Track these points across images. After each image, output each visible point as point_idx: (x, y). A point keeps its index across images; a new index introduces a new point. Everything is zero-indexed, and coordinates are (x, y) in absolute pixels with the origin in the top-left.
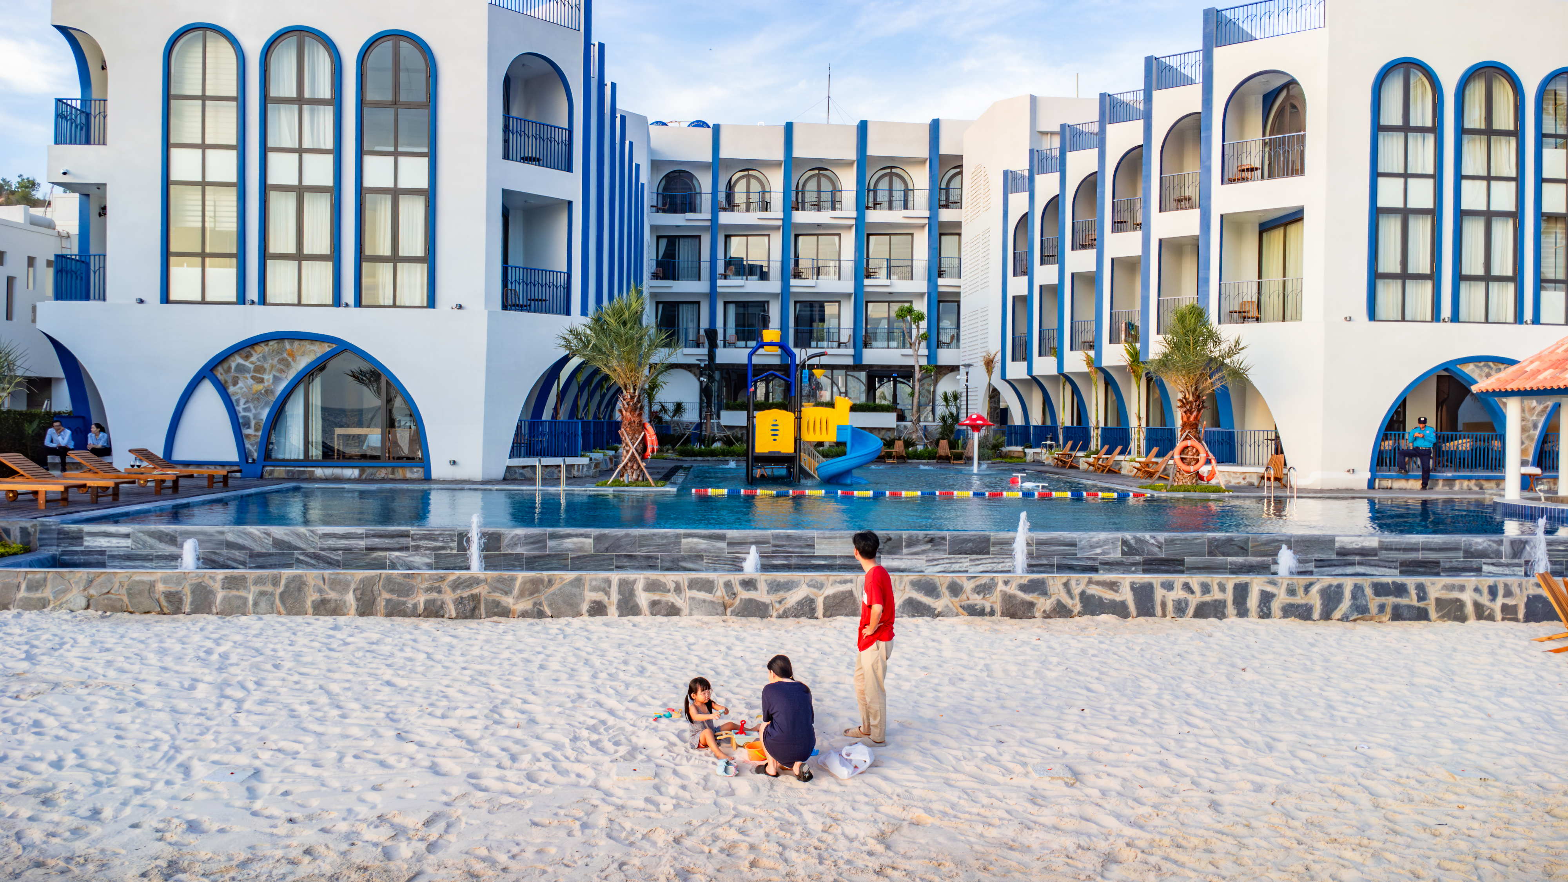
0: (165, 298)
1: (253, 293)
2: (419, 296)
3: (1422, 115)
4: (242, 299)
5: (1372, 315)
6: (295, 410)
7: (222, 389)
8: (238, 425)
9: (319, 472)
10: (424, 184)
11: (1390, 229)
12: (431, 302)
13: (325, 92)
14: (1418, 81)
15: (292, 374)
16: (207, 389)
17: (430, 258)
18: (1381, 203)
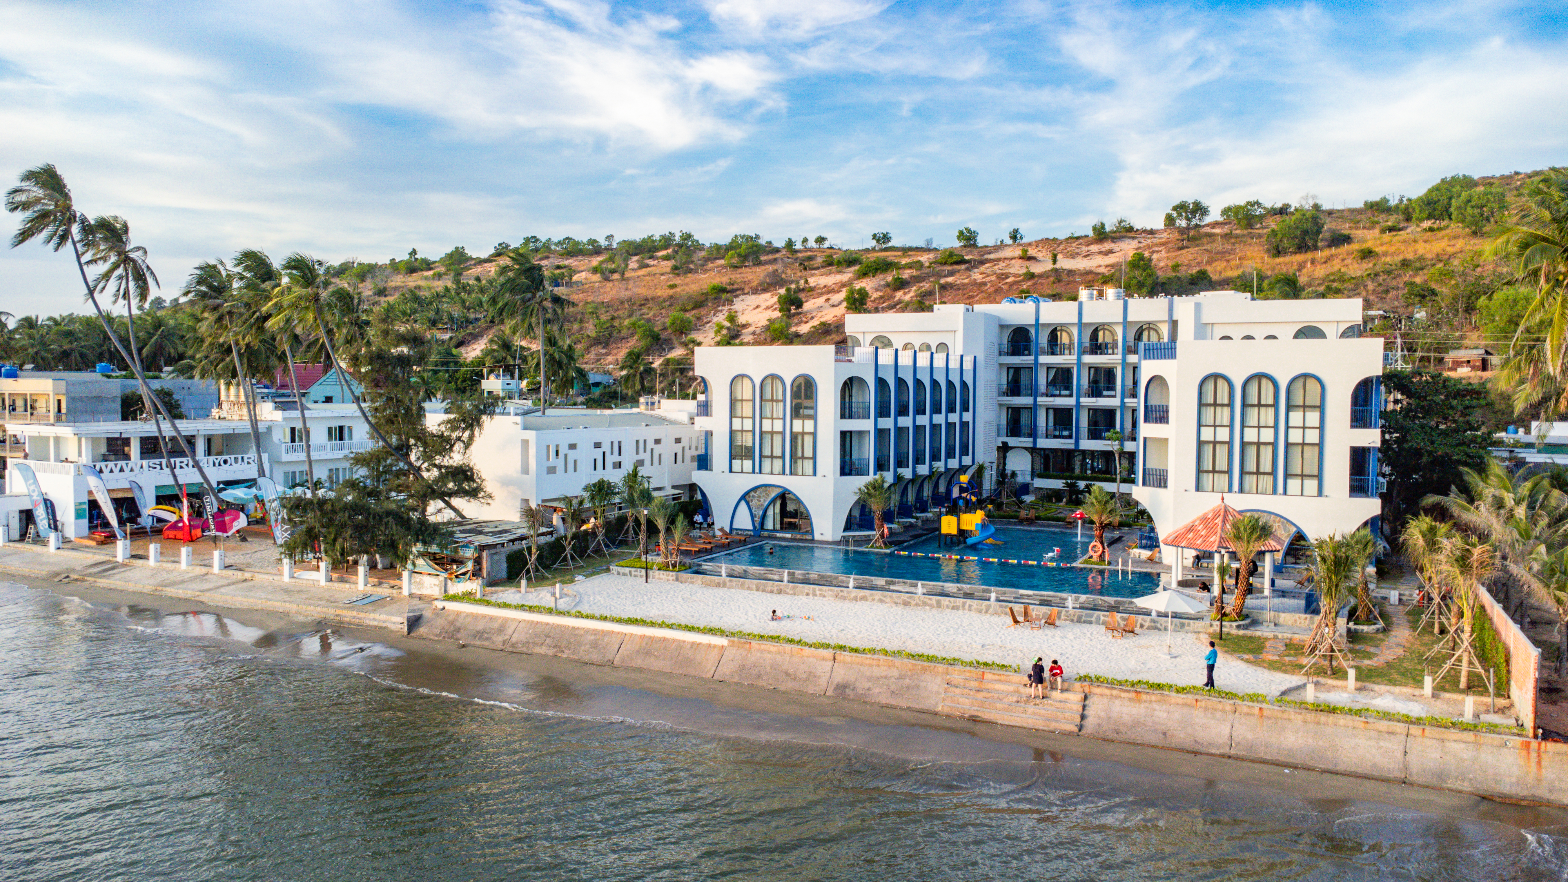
0: (731, 471)
1: (757, 470)
2: (811, 472)
3: (1223, 398)
4: (754, 472)
5: (1198, 489)
6: (770, 512)
7: (748, 503)
8: (753, 516)
9: (778, 535)
10: (812, 430)
11: (1208, 450)
12: (815, 474)
13: (780, 397)
14: (1222, 384)
15: (769, 499)
16: (743, 503)
17: (814, 458)
18: (1203, 438)
